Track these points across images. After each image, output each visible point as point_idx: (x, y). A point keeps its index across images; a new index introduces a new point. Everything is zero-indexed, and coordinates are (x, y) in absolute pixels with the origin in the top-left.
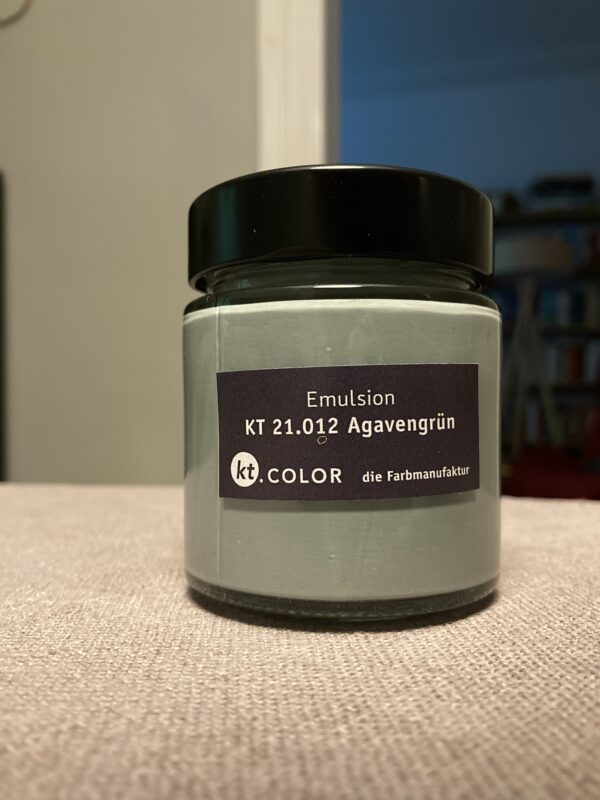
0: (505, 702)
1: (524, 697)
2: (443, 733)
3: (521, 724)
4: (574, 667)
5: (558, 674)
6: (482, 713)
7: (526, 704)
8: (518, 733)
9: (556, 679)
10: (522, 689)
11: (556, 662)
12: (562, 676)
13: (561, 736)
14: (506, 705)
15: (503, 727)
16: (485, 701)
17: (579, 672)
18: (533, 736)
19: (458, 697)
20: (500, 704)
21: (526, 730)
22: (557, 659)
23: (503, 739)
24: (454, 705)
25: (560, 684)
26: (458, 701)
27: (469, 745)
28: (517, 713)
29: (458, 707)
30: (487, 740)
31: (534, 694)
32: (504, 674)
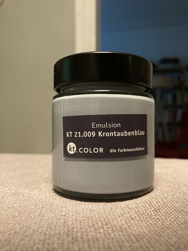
0: (153, 221)
1: (159, 220)
2: (134, 232)
3: (158, 229)
4: (175, 210)
5: (170, 212)
6: (146, 225)
7: (160, 222)
8: (157, 233)
9: (169, 214)
10: (158, 217)
11: (169, 207)
12: (171, 213)
13: (171, 234)
14: (153, 223)
15: (152, 231)
16: (147, 221)
17: (176, 212)
18: (162, 233)
19: (138, 219)
20: (151, 222)
21: (160, 231)
22: (169, 206)
23: (152, 234)
24: (137, 222)
25: (170, 216)
26: (138, 220)
27: (142, 237)
28: (157, 226)
29: (138, 223)
30: (147, 235)
31: (162, 219)
32: (153, 210)
